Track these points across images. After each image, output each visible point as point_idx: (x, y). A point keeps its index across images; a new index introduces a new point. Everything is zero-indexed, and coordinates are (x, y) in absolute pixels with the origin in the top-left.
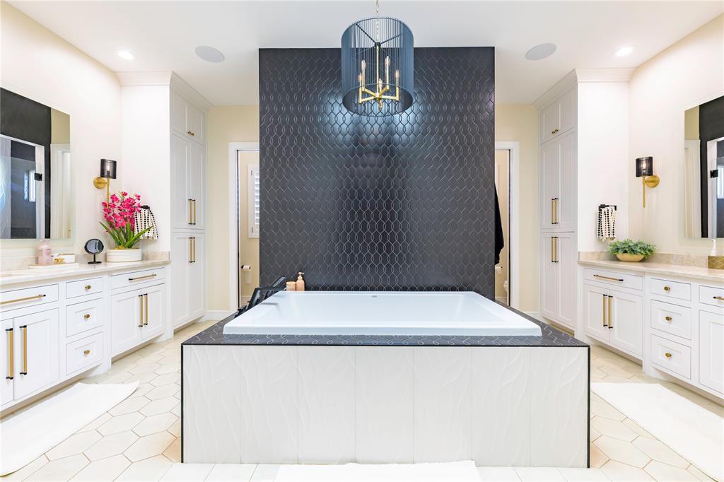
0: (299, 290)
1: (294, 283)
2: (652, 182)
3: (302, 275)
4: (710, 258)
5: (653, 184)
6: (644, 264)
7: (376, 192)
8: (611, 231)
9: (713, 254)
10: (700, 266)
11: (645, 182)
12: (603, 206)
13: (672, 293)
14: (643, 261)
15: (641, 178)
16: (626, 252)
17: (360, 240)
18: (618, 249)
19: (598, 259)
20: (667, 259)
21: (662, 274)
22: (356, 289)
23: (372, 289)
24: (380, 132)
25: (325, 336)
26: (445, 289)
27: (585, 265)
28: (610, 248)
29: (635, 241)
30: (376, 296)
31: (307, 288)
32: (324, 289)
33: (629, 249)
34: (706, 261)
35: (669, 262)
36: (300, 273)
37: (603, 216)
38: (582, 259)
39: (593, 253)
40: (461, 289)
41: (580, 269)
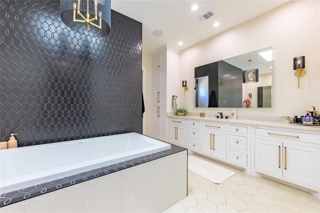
0: (12, 148)
1: (7, 142)
2: (186, 89)
3: (14, 136)
4: (201, 113)
5: (186, 90)
6: (185, 116)
7: (80, 80)
8: (176, 105)
9: (201, 112)
10: (198, 116)
11: (185, 89)
12: (173, 96)
13: (195, 125)
14: (184, 115)
15: (184, 87)
16: (180, 112)
17: (69, 109)
18: (178, 111)
19: (172, 115)
20: (190, 114)
21: (192, 119)
22: (66, 140)
23: (78, 138)
24: (83, 46)
25: (52, 182)
26: (121, 133)
27: (169, 117)
28: (175, 111)
29: (182, 109)
30: (82, 142)
31: (19, 145)
32: (37, 143)
33: (181, 111)
34: (199, 115)
35: (190, 115)
36: (12, 134)
37: (174, 100)
38: (168, 115)
39: (171, 113)
40: (128, 132)
41: (167, 119)
